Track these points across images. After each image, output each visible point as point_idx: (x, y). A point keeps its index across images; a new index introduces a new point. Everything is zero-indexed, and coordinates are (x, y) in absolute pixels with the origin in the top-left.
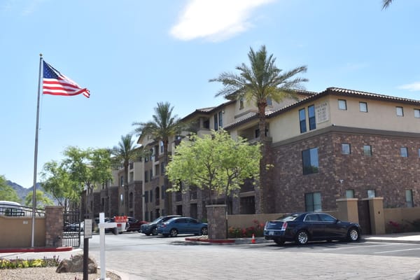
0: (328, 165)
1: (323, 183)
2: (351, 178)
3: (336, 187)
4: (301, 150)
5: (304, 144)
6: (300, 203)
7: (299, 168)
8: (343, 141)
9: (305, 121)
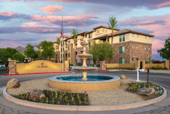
0: (128, 51)
1: (126, 56)
2: (133, 55)
3: (130, 57)
4: (119, 46)
6: (118, 61)
7: (118, 51)
8: (132, 45)
9: (121, 39)
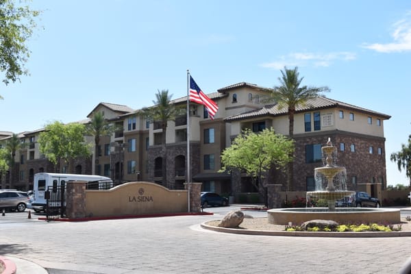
4: (305, 144)
5: (308, 140)
6: (301, 184)
7: (301, 158)
9: (310, 123)
